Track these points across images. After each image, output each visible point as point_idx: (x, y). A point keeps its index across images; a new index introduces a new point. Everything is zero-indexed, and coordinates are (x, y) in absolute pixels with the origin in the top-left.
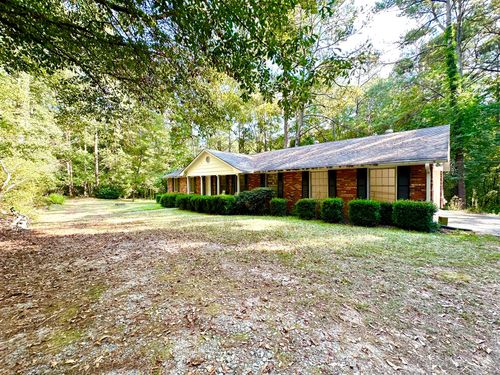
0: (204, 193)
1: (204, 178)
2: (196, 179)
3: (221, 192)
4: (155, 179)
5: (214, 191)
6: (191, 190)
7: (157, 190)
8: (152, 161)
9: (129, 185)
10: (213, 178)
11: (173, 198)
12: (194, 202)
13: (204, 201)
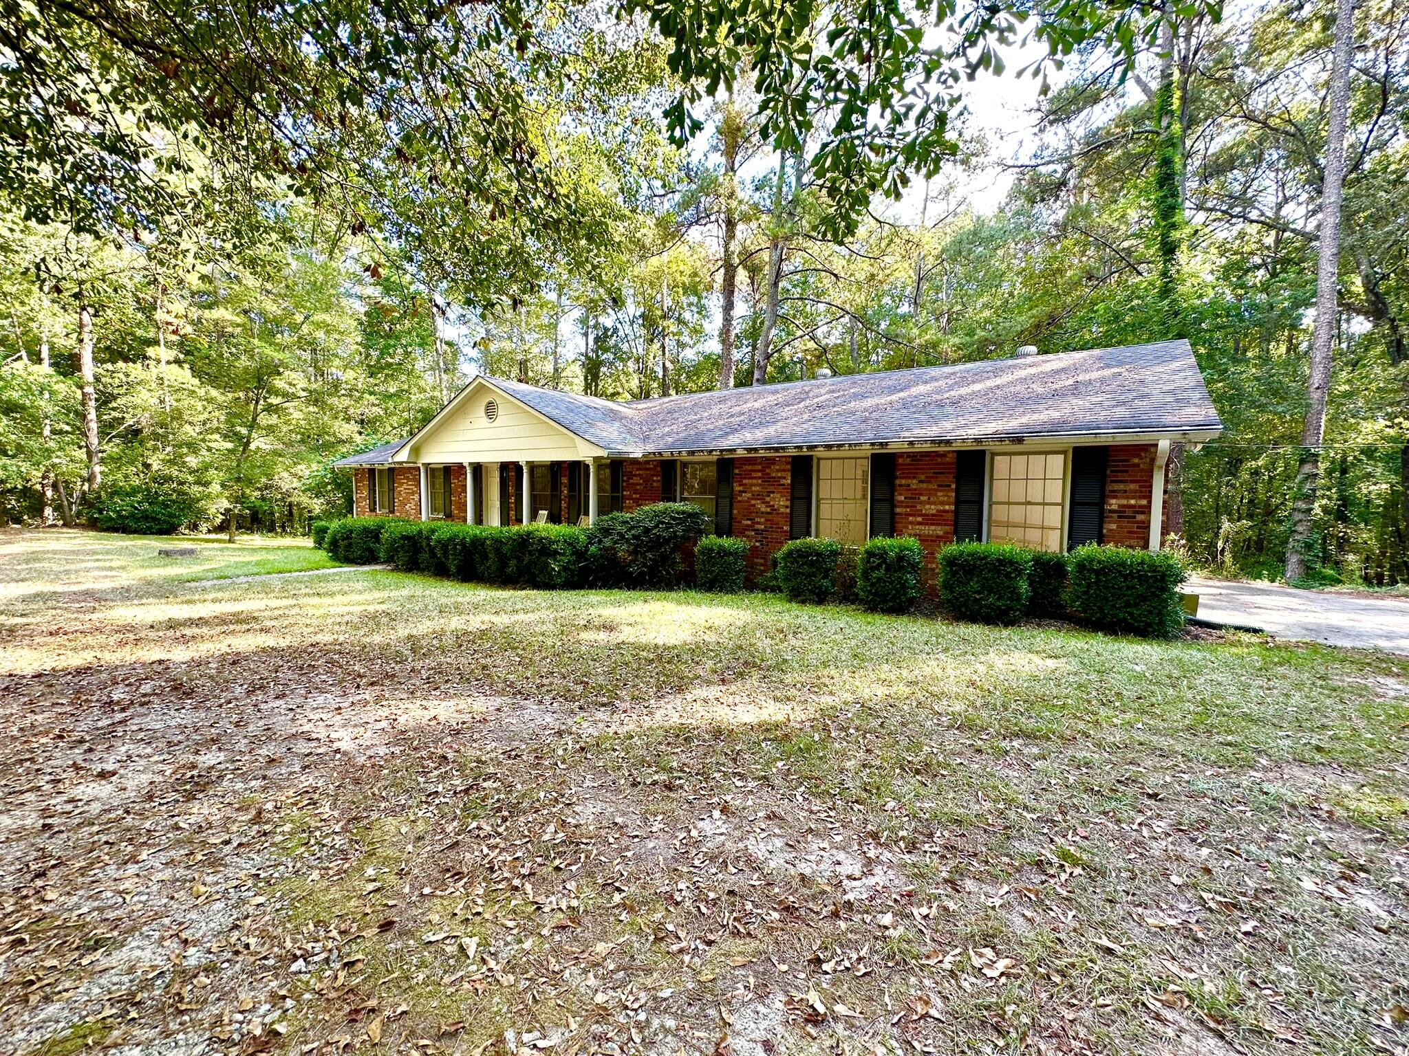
0: (479, 520)
1: (478, 469)
2: (449, 474)
3: (534, 516)
4: (311, 469)
5: (510, 513)
6: (434, 509)
7: (317, 506)
8: (297, 414)
9: (215, 488)
10: (510, 471)
11: (374, 534)
12: (445, 545)
13: (478, 543)
